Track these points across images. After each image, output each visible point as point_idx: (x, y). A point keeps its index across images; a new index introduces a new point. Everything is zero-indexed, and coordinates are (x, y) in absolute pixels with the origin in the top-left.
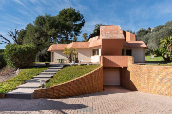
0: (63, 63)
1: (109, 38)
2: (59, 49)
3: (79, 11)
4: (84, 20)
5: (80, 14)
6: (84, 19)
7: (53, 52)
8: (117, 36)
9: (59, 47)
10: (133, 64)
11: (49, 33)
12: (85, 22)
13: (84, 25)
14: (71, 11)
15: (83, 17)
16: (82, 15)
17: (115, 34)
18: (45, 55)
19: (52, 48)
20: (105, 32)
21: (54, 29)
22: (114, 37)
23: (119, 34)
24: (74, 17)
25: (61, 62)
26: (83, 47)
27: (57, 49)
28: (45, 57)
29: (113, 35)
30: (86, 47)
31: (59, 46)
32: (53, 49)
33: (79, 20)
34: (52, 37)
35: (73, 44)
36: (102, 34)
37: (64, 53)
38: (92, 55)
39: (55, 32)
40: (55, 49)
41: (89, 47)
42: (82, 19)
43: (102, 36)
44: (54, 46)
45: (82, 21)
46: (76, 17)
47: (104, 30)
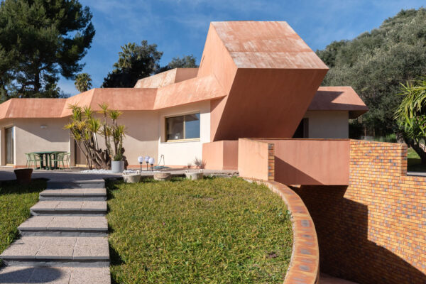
0: (56, 167)
1: (263, 66)
2: (34, 116)
4: (91, 27)
5: (80, 6)
6: (91, 24)
7: (7, 126)
8: (293, 59)
9: (35, 107)
10: (403, 174)
12: (94, 33)
13: (91, 44)
15: (89, 16)
16: (87, 9)
17: (279, 51)
19: (8, 112)
20: (241, 45)
22: (283, 63)
23: (297, 52)
25: (45, 164)
26: (133, 108)
27: (27, 117)
29: (274, 56)
30: (141, 107)
31: (33, 104)
32: (11, 116)
33: (75, 26)
35: (93, 97)
36: (229, 51)
37: (71, 129)
38: (164, 140)
39: (6, 60)
40: (21, 117)
41: (155, 108)
42: (85, 21)
43: (233, 57)
44: (14, 105)
45: (85, 29)
46: (66, 16)
47: (231, 37)
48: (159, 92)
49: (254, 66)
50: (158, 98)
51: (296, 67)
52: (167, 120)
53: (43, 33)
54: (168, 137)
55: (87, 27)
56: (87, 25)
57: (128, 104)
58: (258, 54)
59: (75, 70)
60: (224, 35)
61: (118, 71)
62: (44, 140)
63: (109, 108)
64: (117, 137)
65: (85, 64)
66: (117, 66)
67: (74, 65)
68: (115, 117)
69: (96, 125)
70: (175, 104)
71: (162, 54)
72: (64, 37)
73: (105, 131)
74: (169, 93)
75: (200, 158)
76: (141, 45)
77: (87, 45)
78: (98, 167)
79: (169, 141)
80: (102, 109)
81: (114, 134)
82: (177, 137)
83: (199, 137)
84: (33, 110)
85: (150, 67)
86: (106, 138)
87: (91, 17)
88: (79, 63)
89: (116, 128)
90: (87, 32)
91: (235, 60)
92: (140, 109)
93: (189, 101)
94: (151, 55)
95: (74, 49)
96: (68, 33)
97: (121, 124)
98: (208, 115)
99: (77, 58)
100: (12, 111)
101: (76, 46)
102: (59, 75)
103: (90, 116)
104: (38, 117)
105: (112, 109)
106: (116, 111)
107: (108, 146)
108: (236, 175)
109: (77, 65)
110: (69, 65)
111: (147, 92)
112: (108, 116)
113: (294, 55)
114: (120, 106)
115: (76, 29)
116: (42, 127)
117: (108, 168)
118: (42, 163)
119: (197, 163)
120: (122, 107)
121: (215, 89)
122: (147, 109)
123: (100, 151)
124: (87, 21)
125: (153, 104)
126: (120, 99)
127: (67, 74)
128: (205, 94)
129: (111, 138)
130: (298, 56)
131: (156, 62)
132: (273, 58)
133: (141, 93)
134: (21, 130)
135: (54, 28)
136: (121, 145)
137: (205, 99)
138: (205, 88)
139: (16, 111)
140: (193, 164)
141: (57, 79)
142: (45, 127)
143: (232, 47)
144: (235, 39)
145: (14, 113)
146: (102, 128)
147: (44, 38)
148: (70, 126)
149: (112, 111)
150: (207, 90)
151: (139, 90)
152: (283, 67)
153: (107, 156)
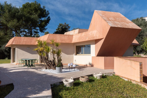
1: (119, 26)
2: (24, 44)
3: (44, 7)
4: (49, 17)
5: (45, 10)
7: (14, 47)
9: (25, 40)
11: (9, 25)
12: (50, 19)
14: (36, 6)
16: (48, 11)
17: (122, 22)
18: (6, 51)
19: (13, 42)
20: (108, 18)
21: (15, 20)
24: (39, 12)
27: (21, 44)
28: (6, 53)
31: (24, 39)
33: (44, 16)
34: (13, 32)
35: (48, 37)
36: (105, 20)
37: (37, 51)
38: (76, 54)
39: (18, 24)
40: (18, 44)
41: (73, 42)
42: (47, 15)
43: (107, 22)
44: (16, 39)
45: (47, 17)
46: (41, 13)
47: (104, 16)
48: (74, 36)
49: (116, 26)
50: (74, 39)
51: (131, 28)
52: (77, 47)
53: (33, 17)
54: (77, 53)
55: (48, 17)
56: (48, 16)
57: (62, 40)
58: (115, 22)
59: (44, 30)
60: (101, 15)
61: (57, 31)
62: (29, 53)
63: (55, 41)
64: (58, 54)
65: (47, 28)
66: (57, 30)
67: (44, 28)
68: (57, 45)
69: (49, 49)
70: (81, 41)
71: (70, 27)
72: (41, 19)
73: (53, 51)
74: (78, 36)
75: (91, 62)
76: (64, 24)
77: (48, 23)
78: (50, 68)
79: (77, 55)
80: (51, 42)
81: (57, 54)
82: (80, 53)
83: (90, 54)
84: (24, 41)
85: (67, 30)
86: (53, 55)
87: (49, 14)
88: (46, 28)
89: (58, 50)
90: (48, 19)
91: (108, 23)
92: (67, 42)
93: (87, 40)
94: (67, 27)
95: (43, 23)
96: (42, 18)
97: (60, 48)
98: (94, 46)
99: (45, 26)
100: (15, 41)
101: (44, 22)
102: (39, 31)
103: (46, 45)
104: (26, 44)
105: (56, 42)
106: (58, 43)
107: (54, 58)
108: (114, 74)
109: (45, 28)
110: (42, 28)
111: (70, 36)
112: (54, 45)
113: (128, 24)
114: (59, 41)
115: (44, 17)
116: (28, 48)
117: (54, 68)
118: (26, 64)
119: (90, 64)
120: (60, 42)
121: (98, 36)
122: (70, 42)
123: (50, 61)
124: (48, 15)
125: (72, 41)
126: (59, 38)
127: (41, 31)
128: (94, 37)
129: (56, 55)
130: (129, 24)
131: (69, 29)
132: (122, 24)
133: (67, 36)
134: (19, 49)
135: (36, 15)
136: (60, 58)
137: (94, 39)
138: (93, 35)
139: (16, 42)
140: (88, 64)
141: (38, 33)
142: (29, 48)
143: (105, 19)
144: (105, 16)
145: (15, 42)
146: (52, 50)
147: (33, 18)
148: (36, 49)
149: (56, 43)
150: (94, 35)
151: (66, 35)
152: (126, 27)
153: (54, 63)
